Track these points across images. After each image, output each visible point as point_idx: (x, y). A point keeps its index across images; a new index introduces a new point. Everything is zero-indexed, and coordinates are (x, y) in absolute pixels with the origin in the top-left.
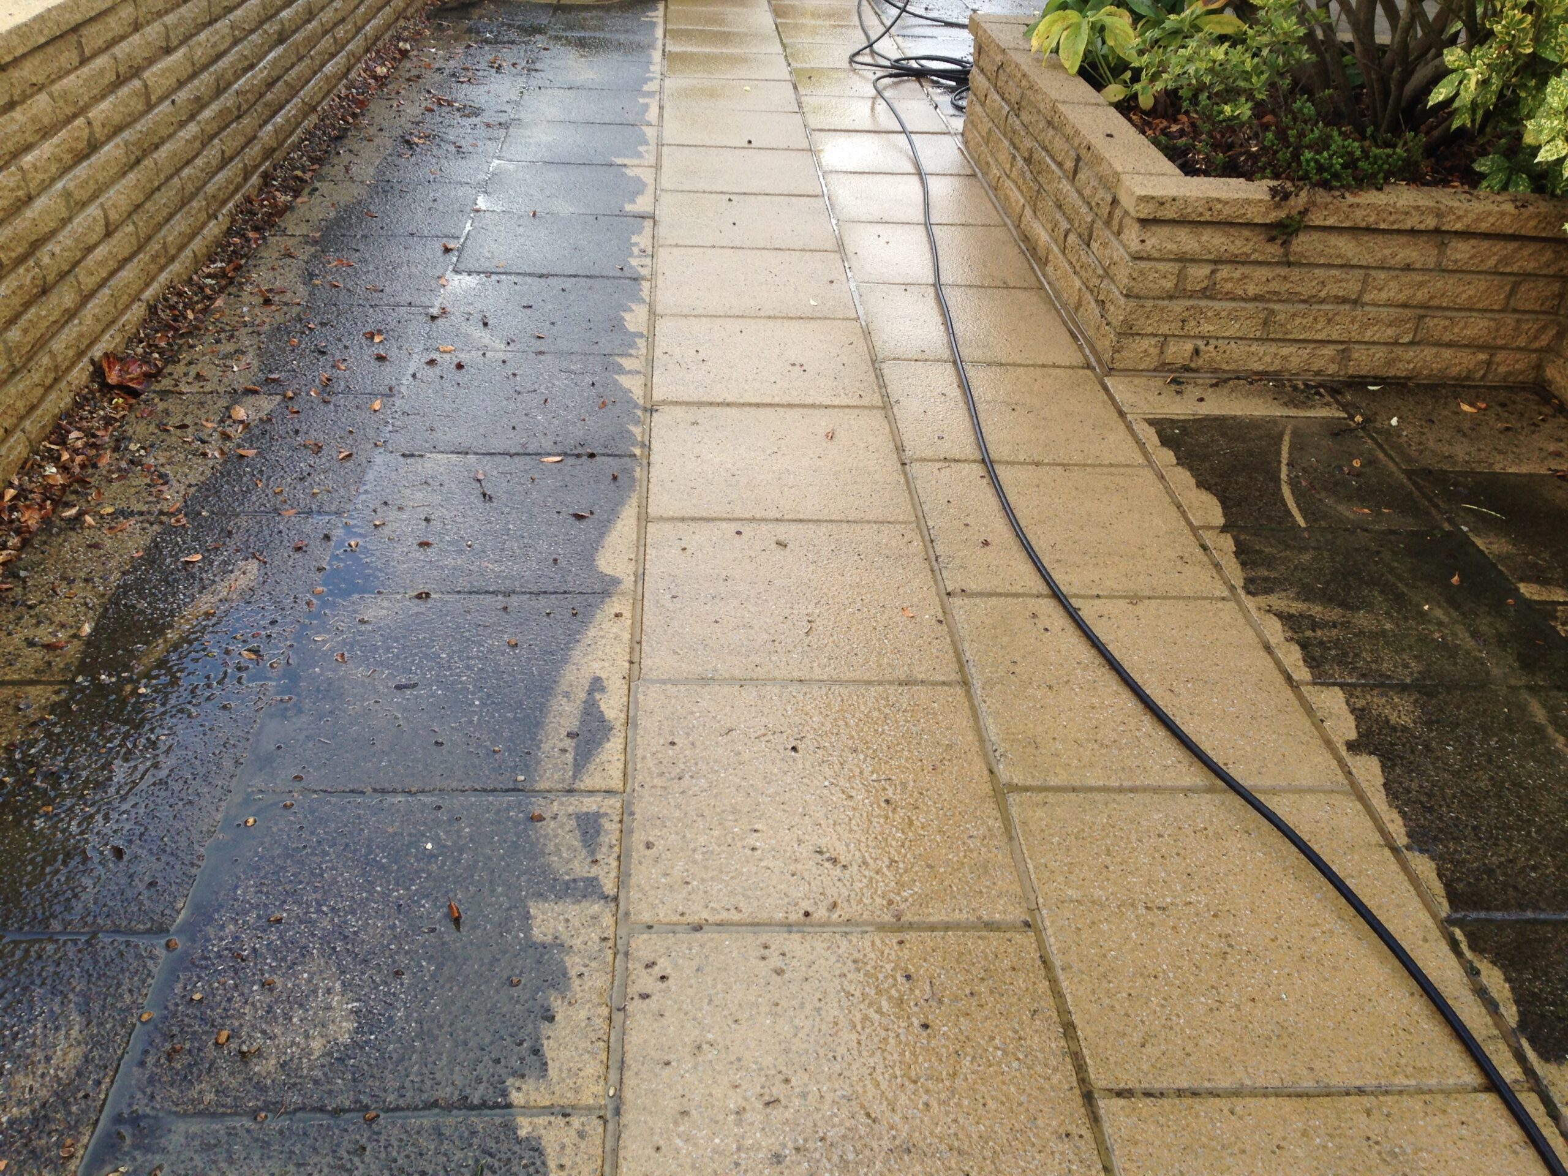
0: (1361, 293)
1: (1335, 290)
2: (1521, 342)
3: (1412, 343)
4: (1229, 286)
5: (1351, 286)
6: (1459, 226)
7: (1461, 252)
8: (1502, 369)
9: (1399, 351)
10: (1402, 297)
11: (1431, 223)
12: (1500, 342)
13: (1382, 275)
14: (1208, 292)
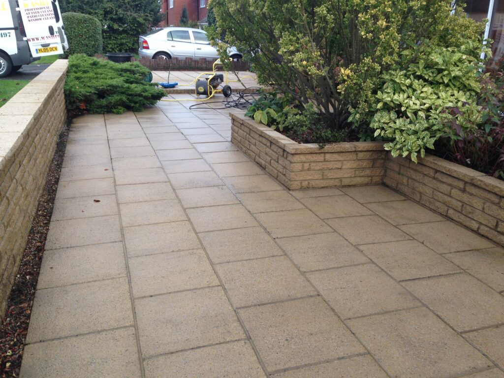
0: (342, 166)
1: (336, 166)
2: (377, 174)
3: (354, 177)
4: (313, 167)
5: (339, 165)
6: (359, 150)
7: (361, 155)
8: (374, 181)
9: (352, 179)
10: (351, 167)
11: (354, 149)
12: (373, 175)
13: (345, 162)
14: (309, 169)
